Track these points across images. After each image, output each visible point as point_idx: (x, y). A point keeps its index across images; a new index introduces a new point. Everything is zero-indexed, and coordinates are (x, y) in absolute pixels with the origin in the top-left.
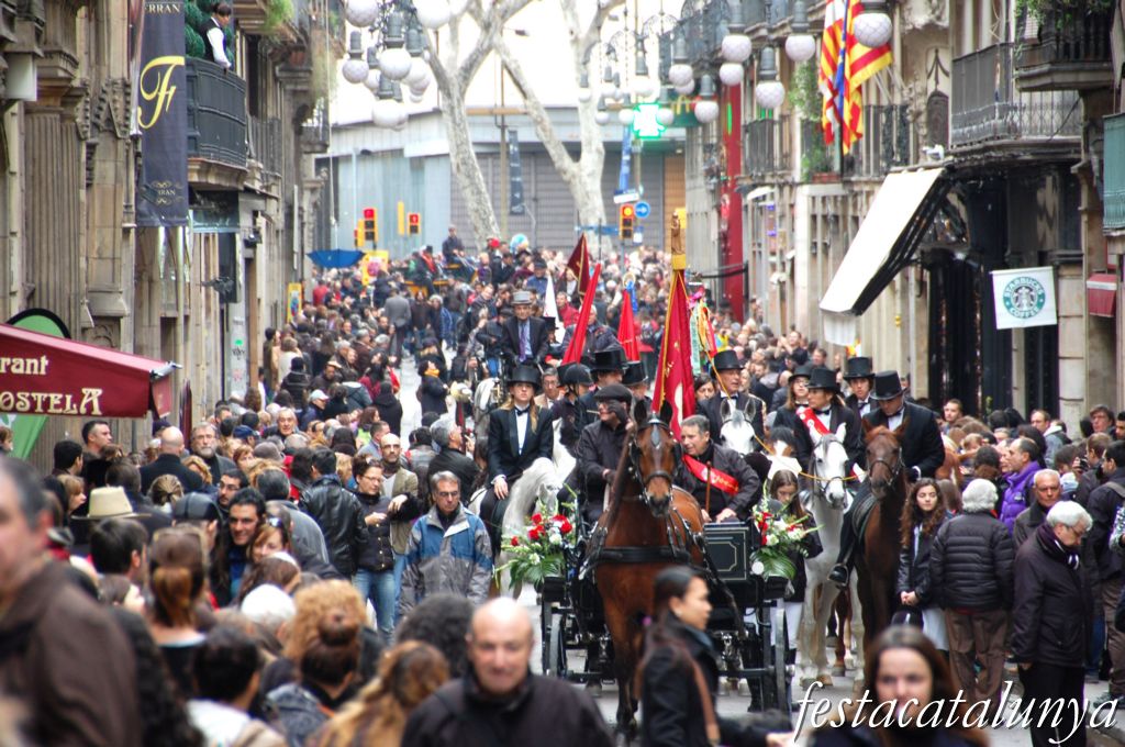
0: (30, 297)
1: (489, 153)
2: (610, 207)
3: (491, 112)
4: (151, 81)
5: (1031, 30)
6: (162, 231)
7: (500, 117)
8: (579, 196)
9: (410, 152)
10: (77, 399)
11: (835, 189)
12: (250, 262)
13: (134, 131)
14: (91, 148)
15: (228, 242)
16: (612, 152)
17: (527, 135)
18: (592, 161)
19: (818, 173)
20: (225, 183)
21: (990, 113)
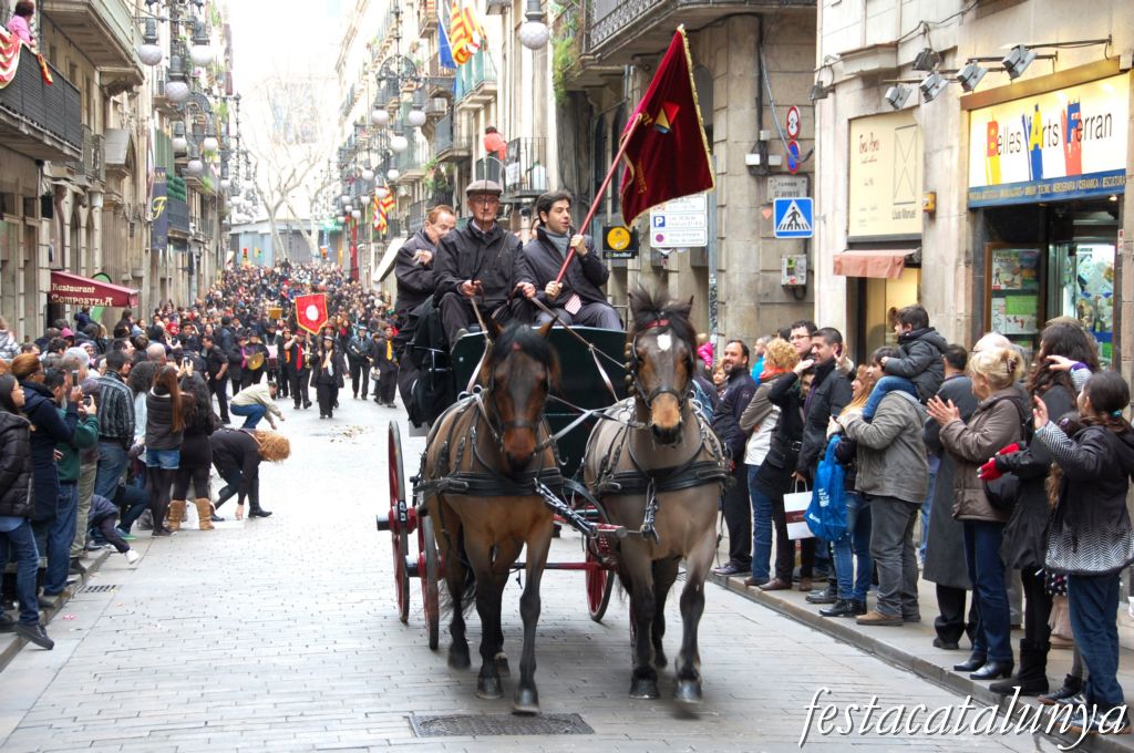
0: (103, 269)
1: (283, 233)
2: (320, 250)
3: (285, 221)
4: (156, 205)
5: (430, 196)
6: (161, 251)
7: (287, 222)
8: (311, 245)
9: (260, 232)
10: (104, 301)
11: (381, 244)
12: (198, 263)
13: (149, 219)
14: (132, 225)
15: (191, 255)
16: (321, 234)
17: (295, 228)
18: (315, 236)
19: (376, 239)
20: (181, 237)
21: (419, 221)
